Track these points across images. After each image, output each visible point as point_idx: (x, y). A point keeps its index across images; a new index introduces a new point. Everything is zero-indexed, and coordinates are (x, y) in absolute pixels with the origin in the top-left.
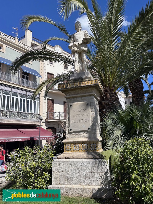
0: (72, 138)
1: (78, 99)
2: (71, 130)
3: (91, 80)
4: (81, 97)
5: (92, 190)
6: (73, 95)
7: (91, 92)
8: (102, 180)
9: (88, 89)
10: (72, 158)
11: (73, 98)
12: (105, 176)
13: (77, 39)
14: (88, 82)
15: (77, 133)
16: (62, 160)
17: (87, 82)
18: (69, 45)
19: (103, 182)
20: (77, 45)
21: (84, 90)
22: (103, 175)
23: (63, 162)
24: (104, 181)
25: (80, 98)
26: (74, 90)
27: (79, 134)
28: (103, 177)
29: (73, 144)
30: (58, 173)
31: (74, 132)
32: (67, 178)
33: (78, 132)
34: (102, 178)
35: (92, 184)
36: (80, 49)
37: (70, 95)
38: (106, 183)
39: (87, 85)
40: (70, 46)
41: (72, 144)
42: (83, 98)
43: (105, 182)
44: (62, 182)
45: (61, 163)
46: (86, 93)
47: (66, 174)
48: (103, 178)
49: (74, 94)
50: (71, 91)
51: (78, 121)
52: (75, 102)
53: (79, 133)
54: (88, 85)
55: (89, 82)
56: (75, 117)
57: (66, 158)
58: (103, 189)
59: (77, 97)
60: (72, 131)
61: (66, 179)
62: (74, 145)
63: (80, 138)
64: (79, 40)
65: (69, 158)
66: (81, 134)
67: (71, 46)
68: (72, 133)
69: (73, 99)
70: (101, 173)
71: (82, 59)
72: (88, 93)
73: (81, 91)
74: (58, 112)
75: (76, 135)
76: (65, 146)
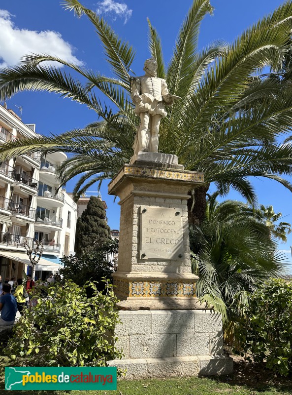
0: (144, 271)
1: (158, 200)
2: (144, 255)
3: (193, 174)
4: (165, 198)
5: (199, 364)
6: (149, 191)
8: (212, 345)
9: (180, 187)
10: (153, 307)
11: (149, 196)
12: (217, 338)
13: (153, 91)
15: (156, 263)
16: (134, 312)
19: (215, 348)
20: (153, 101)
21: (172, 186)
22: (214, 338)
23: (138, 315)
24: (216, 346)
25: (162, 200)
26: (153, 183)
28: (214, 340)
29: (148, 282)
30: (128, 336)
31: (150, 260)
32: (147, 345)
33: (158, 260)
34: (212, 342)
35: (196, 353)
36: (155, 110)
37: (141, 190)
38: (220, 350)
39: (184, 180)
41: (146, 283)
42: (168, 201)
43: (217, 349)
44: (136, 354)
45: (134, 317)
46: (174, 193)
47: (146, 337)
48: (215, 342)
49: (151, 191)
50: (147, 184)
51: (159, 241)
52: (152, 205)
53: (159, 263)
56: (154, 233)
57: (142, 309)
58: (218, 360)
59: (155, 197)
60: (145, 258)
61: (145, 348)
62: (151, 284)
63: (160, 273)
64: (156, 92)
65: (148, 309)
66: (164, 265)
68: (144, 261)
69: (147, 199)
70: (211, 333)
72: (179, 193)
73: (167, 187)
75: (153, 266)
76: (130, 286)
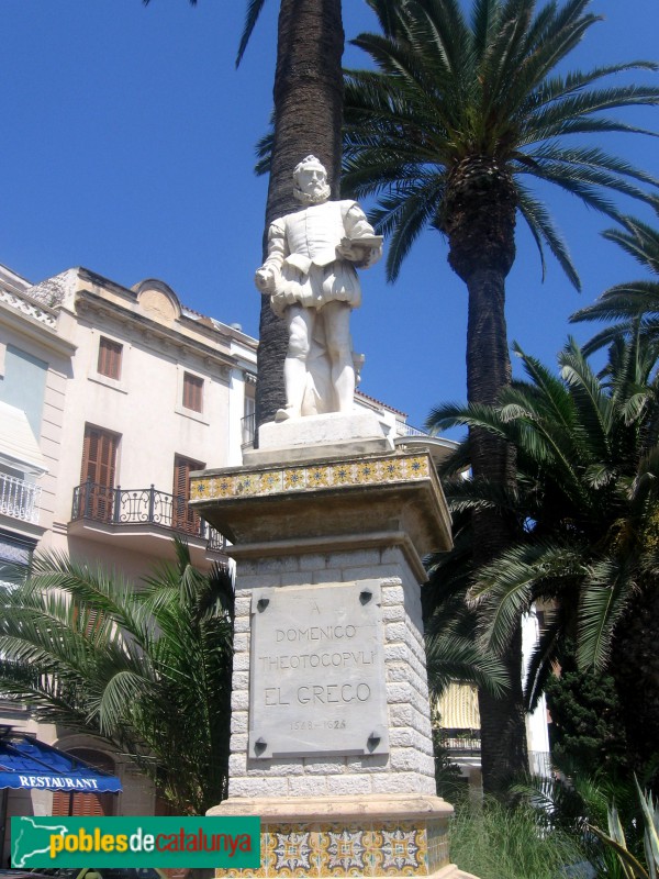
0: (267, 794)
1: (306, 563)
2: (261, 745)
3: (392, 458)
4: (326, 552)
7: (383, 528)
13: (307, 244)
14: (370, 466)
15: (298, 767)
17: (363, 466)
18: (261, 272)
20: (307, 271)
25: (319, 562)
27: (308, 772)
31: (281, 758)
33: (303, 758)
37: (256, 540)
39: (364, 482)
40: (265, 274)
42: (336, 560)
50: (264, 518)
51: (306, 694)
53: (309, 767)
54: (370, 482)
55: (379, 465)
56: (290, 673)
59: (297, 554)
60: (266, 754)
62: (280, 837)
63: (313, 799)
64: (316, 245)
66: (325, 774)
67: (270, 275)
68: (267, 763)
71: (331, 348)
72: (369, 531)
74: (144, 491)
75: (292, 778)
